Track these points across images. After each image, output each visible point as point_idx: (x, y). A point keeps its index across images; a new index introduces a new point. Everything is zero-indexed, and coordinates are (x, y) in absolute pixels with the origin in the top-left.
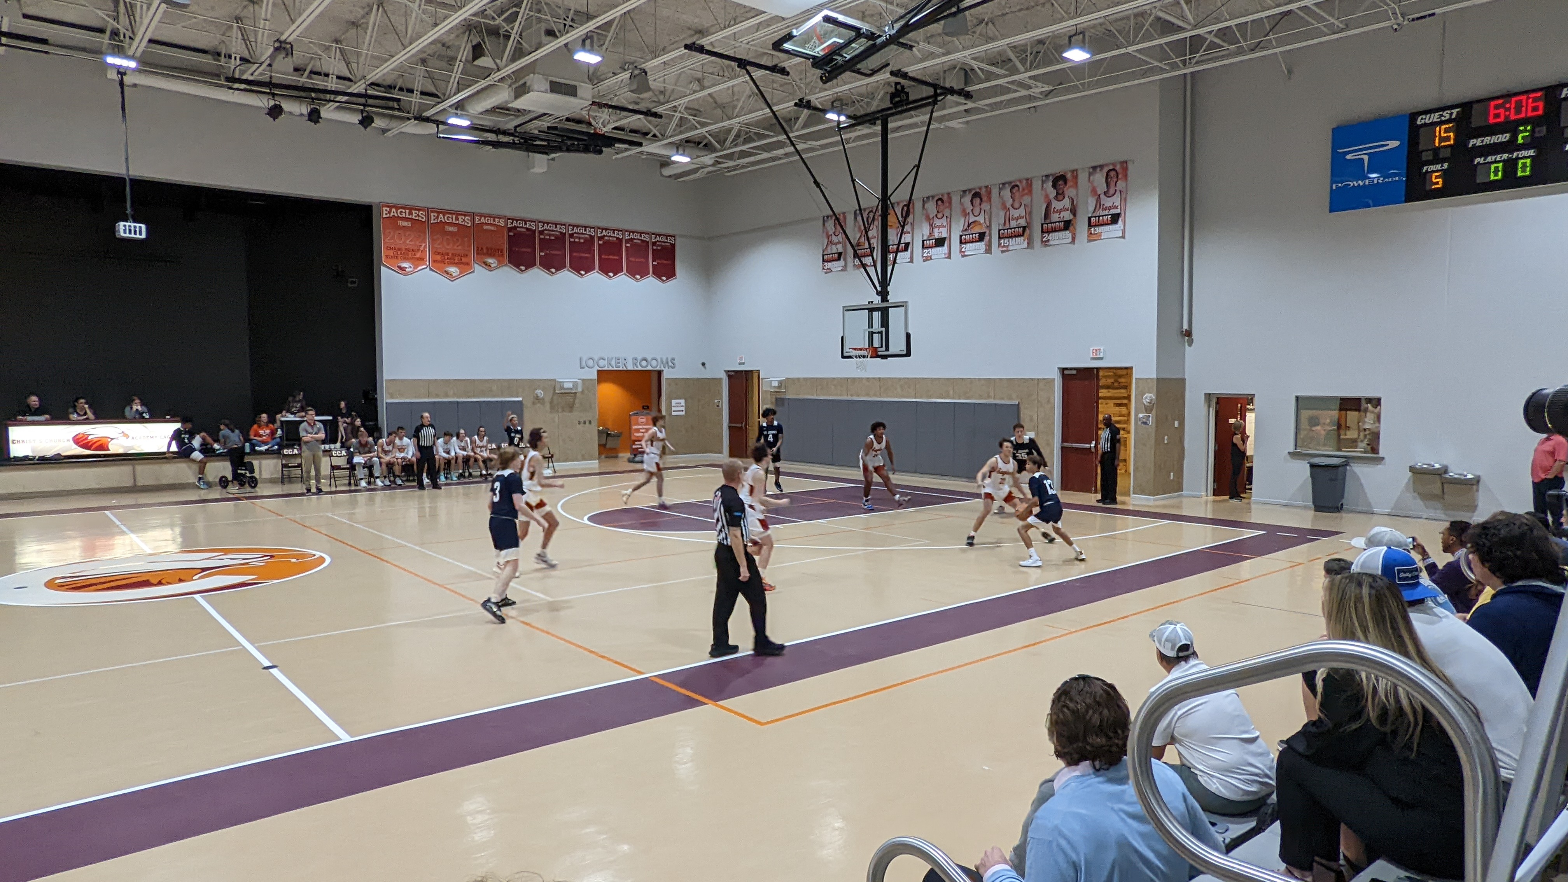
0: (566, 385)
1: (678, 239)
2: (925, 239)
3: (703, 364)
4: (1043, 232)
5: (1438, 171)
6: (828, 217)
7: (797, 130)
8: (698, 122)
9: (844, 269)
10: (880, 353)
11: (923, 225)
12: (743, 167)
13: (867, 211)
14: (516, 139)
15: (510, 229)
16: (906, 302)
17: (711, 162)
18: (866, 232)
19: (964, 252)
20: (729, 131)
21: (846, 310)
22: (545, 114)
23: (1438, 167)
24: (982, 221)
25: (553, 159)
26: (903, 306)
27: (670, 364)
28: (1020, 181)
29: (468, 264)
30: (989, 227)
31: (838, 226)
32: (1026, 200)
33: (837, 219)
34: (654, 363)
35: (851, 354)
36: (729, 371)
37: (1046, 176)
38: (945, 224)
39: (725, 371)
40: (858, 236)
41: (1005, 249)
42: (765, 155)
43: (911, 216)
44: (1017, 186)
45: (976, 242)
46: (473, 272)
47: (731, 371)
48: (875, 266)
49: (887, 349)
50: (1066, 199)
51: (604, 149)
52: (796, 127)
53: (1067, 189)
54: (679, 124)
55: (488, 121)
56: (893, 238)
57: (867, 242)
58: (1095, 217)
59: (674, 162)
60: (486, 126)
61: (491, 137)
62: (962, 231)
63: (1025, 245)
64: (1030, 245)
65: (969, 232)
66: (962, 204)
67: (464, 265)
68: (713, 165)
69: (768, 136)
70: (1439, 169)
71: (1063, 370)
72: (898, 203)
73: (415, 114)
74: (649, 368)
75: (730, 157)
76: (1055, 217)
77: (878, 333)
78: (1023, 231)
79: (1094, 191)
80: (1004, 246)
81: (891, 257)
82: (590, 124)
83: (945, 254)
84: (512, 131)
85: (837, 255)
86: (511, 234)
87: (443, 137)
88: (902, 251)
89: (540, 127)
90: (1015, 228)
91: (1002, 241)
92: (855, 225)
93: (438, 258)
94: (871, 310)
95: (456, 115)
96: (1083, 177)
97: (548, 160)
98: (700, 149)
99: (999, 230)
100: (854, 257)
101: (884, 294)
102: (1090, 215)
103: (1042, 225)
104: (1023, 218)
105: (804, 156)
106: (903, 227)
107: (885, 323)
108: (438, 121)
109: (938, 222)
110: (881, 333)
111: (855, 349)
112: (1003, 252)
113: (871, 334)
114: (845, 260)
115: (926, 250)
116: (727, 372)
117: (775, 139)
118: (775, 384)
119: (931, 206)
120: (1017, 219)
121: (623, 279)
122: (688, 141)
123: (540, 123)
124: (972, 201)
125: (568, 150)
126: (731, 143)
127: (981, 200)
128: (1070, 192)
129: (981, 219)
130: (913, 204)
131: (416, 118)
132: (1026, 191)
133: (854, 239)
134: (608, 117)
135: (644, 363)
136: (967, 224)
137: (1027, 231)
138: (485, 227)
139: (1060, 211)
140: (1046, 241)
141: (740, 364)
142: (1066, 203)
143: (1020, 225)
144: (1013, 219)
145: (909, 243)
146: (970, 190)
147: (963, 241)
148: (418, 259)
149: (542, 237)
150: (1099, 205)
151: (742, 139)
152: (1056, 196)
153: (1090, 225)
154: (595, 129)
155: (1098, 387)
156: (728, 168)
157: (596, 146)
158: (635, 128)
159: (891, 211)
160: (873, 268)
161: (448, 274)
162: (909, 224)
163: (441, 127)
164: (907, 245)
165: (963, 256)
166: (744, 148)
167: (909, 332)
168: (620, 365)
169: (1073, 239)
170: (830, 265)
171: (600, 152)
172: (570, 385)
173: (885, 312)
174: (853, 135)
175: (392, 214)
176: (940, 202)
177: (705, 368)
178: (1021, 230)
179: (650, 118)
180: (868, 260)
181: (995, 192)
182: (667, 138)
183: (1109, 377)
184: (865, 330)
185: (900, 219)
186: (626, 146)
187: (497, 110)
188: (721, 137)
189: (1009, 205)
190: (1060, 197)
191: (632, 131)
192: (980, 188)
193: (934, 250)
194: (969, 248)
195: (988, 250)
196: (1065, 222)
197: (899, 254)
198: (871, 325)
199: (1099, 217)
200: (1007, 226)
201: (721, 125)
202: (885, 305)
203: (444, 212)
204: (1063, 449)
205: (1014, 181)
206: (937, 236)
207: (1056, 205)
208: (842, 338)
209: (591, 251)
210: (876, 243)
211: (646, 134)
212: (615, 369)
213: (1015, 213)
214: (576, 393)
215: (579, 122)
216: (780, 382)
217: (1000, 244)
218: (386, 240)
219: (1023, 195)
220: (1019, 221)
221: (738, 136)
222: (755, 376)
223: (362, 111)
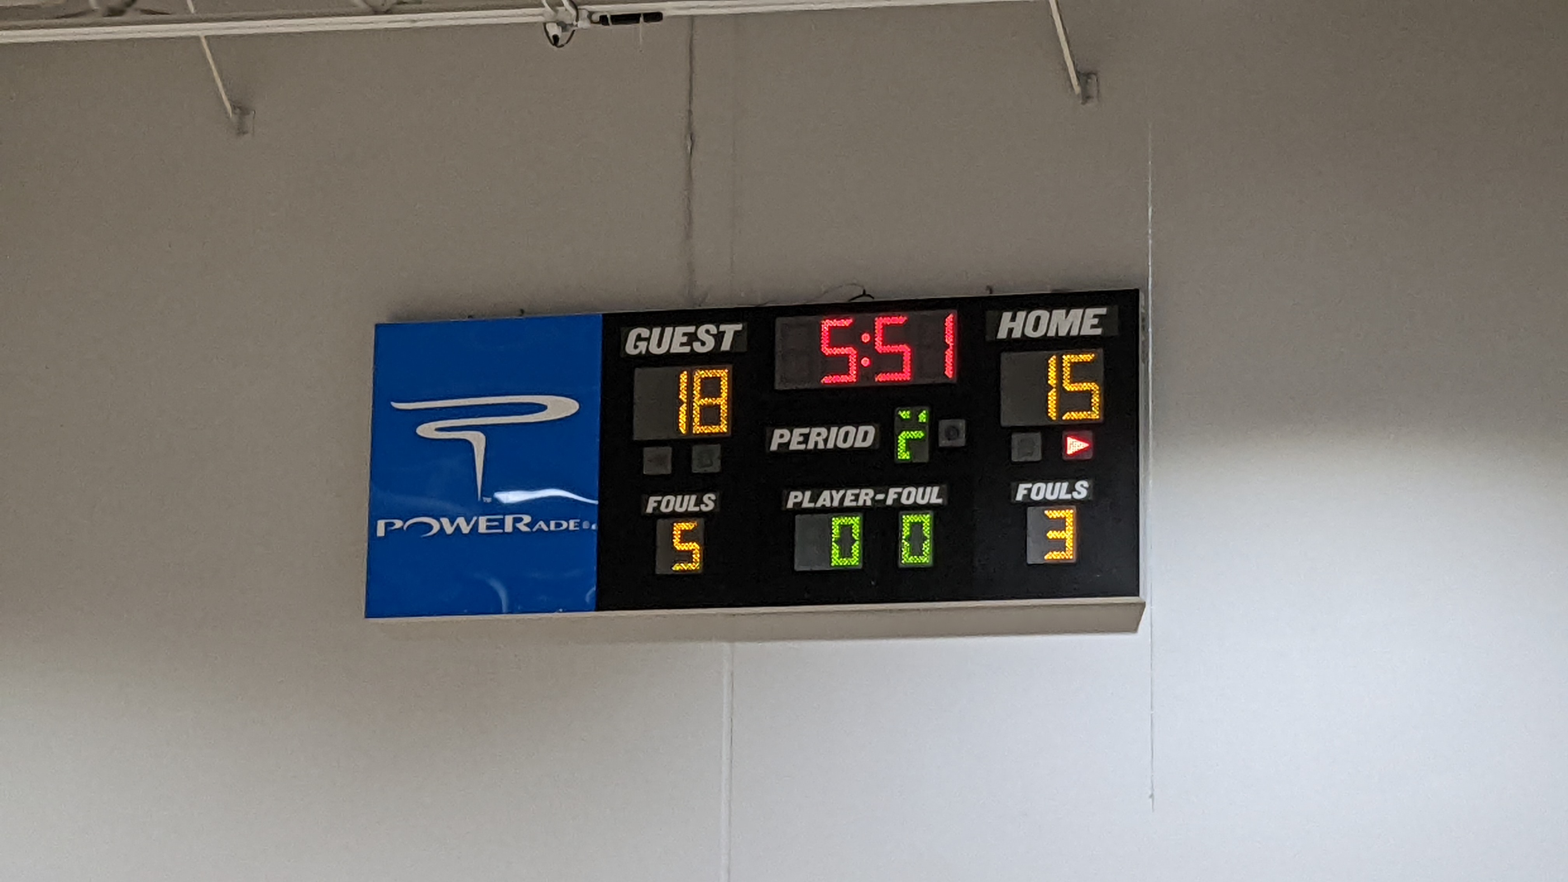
5: (686, 516)
23: (688, 503)
70: (692, 508)
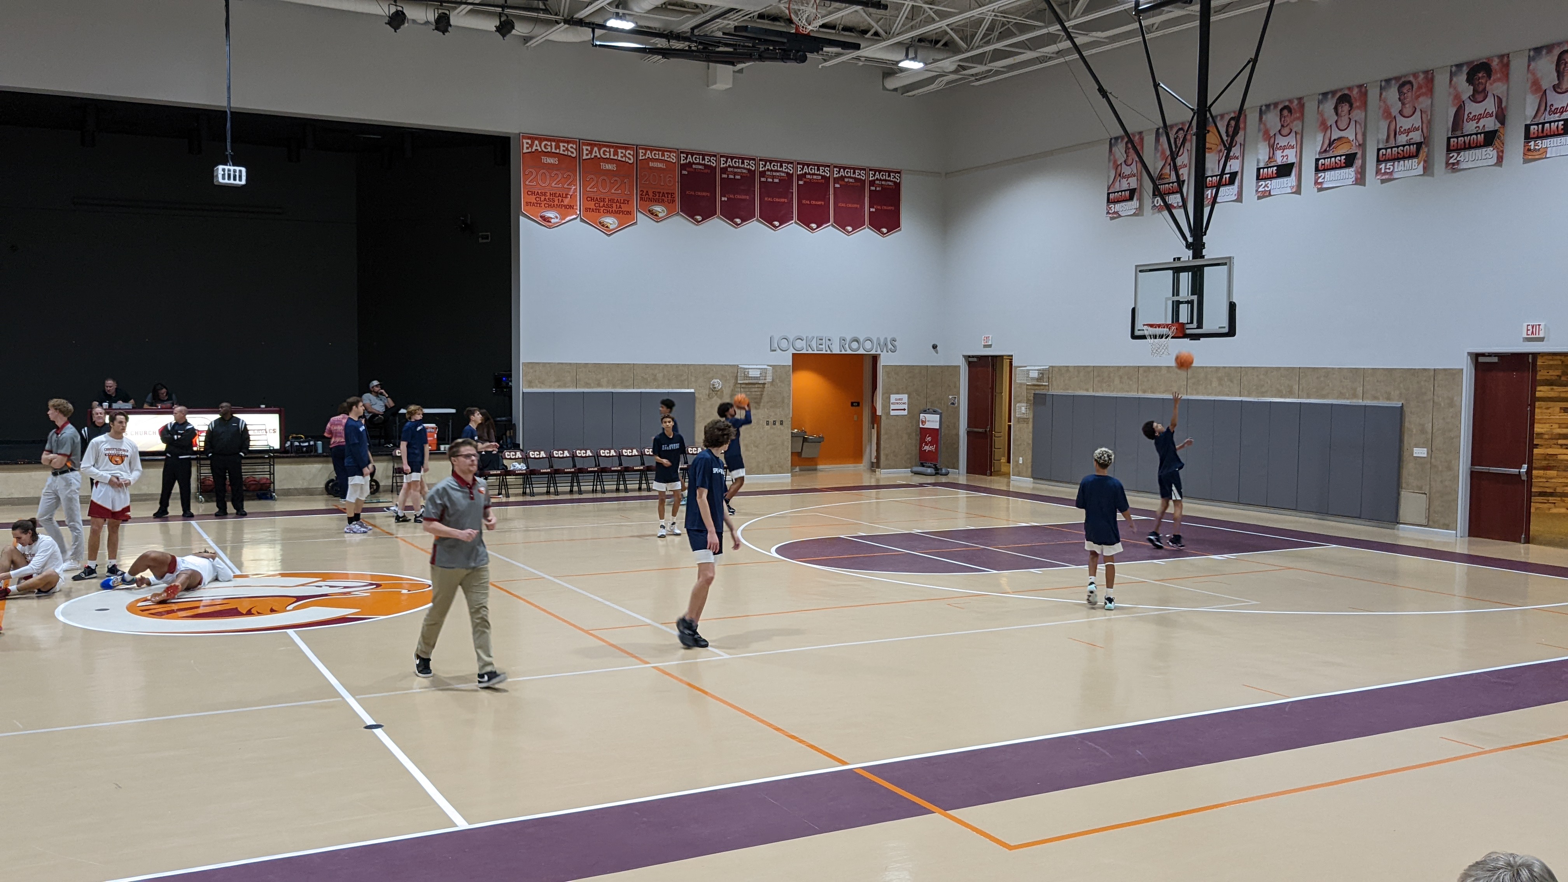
0: (752, 373)
1: (903, 176)
2: (1262, 165)
3: (935, 347)
4: (1449, 150)
6: (1116, 139)
7: (1076, 17)
8: (936, 12)
9: (1139, 212)
10: (1188, 332)
11: (1259, 146)
12: (997, 73)
13: (1175, 130)
14: (693, 45)
15: (683, 167)
16: (1230, 258)
17: (953, 68)
18: (1174, 159)
19: (1321, 183)
20: (980, 22)
21: (1141, 271)
22: (732, 10)
24: (1352, 137)
25: (741, 71)
26: (1225, 264)
27: (890, 346)
28: (1415, 75)
29: (629, 213)
30: (1362, 146)
31: (1131, 151)
32: (1424, 102)
33: (1130, 141)
34: (868, 345)
35: (1146, 333)
36: (969, 357)
37: (1457, 66)
38: (1293, 143)
39: (964, 356)
40: (1160, 164)
41: (1387, 177)
42: (1029, 55)
43: (1241, 133)
44: (1410, 82)
45: (1341, 168)
46: (636, 223)
47: (973, 357)
48: (1185, 206)
49: (1200, 326)
50: (1490, 95)
51: (809, 55)
52: (1074, 14)
53: (1491, 84)
54: (910, 17)
55: (656, 22)
56: (1212, 166)
57: (1173, 173)
58: (1537, 124)
59: (902, 70)
60: (655, 29)
61: (661, 43)
62: (1320, 153)
63: (1420, 170)
64: (1428, 170)
65: (1331, 154)
66: (1321, 114)
67: (625, 217)
68: (955, 72)
69: (1034, 28)
71: (1476, 357)
72: (1222, 116)
73: (565, 16)
74: (861, 351)
75: (979, 59)
76: (1470, 127)
77: (1187, 302)
78: (1415, 151)
79: (1536, 86)
80: (1385, 173)
81: (1209, 193)
82: (790, 21)
83: (1292, 187)
84: (689, 34)
85: (1127, 193)
86: (685, 172)
87: (600, 45)
88: (1226, 185)
89: (723, 27)
90: (1404, 146)
91: (1383, 166)
92: (1156, 149)
93: (592, 205)
94: (1177, 271)
95: (618, 16)
96: (1518, 66)
97: (734, 72)
98: (939, 49)
99: (1379, 150)
100: (1154, 195)
101: (1197, 247)
102: (1528, 122)
103: (1449, 139)
104: (1417, 129)
105: (1085, 54)
106: (1229, 150)
107: (1198, 288)
108: (593, 24)
109: (1282, 141)
110: (1191, 302)
111: (1151, 326)
112: (1383, 181)
113: (1176, 305)
114: (1140, 200)
115: (1263, 183)
116: (967, 357)
117: (1044, 31)
118: (1034, 374)
119: (1273, 120)
120: (1408, 132)
121: (829, 233)
122: (920, 40)
123: (726, 22)
124: (1336, 109)
125: (761, 58)
126: (981, 40)
127: (1351, 106)
128: (1496, 88)
129: (1350, 134)
130: (1246, 116)
131: (566, 22)
132: (1424, 90)
133: (1155, 169)
134: (815, 11)
135: (855, 345)
136: (1327, 142)
137: (1424, 149)
138: (651, 164)
139: (1478, 118)
140: (1453, 164)
141: (985, 346)
142: (1490, 105)
143: (1413, 141)
144: (1401, 133)
145: (1236, 173)
146: (1334, 93)
147: (1320, 168)
148: (565, 206)
149: (724, 176)
150: (1543, 105)
151: (996, 33)
152: (1473, 95)
153: (1528, 137)
154: (797, 28)
155: (1535, 384)
156: (977, 74)
157: (798, 51)
158: (849, 24)
159: (1211, 127)
160: (1182, 211)
161: (603, 226)
162: (1238, 145)
163: (598, 32)
164: (1234, 175)
165: (1320, 190)
166: (999, 45)
167: (1234, 301)
168: (823, 346)
169: (1500, 160)
170: (1118, 207)
171: (803, 59)
172: (757, 374)
173: (1197, 274)
174: (1157, 20)
175: (534, 148)
176: (1285, 112)
177: (937, 353)
178: (1413, 148)
179: (871, 10)
180: (1174, 199)
181: (1373, 94)
182: (893, 37)
183: (1550, 367)
184: (1167, 299)
185: (1225, 138)
186: (838, 50)
187: (669, 7)
188: (968, 32)
189: (1395, 111)
190: (1479, 97)
191: (846, 29)
192: (1350, 89)
193: (1274, 181)
194: (1330, 178)
195: (1360, 180)
196: (1486, 133)
197: (1222, 189)
198: (1176, 291)
199: (1543, 124)
200: (1392, 143)
201: (967, 15)
202: (1199, 262)
203: (600, 145)
204: (1475, 477)
205: (1405, 76)
206: (1279, 161)
207: (1473, 109)
208: (1134, 310)
209: (787, 193)
210: (1187, 174)
211: (865, 32)
212: (816, 352)
213: (1404, 123)
214: (764, 384)
215: (775, 18)
216: (1042, 373)
217: (1378, 171)
218: (527, 183)
219: (1418, 97)
220: (1411, 135)
221: (991, 29)
222: (1006, 363)
223: (500, 15)
